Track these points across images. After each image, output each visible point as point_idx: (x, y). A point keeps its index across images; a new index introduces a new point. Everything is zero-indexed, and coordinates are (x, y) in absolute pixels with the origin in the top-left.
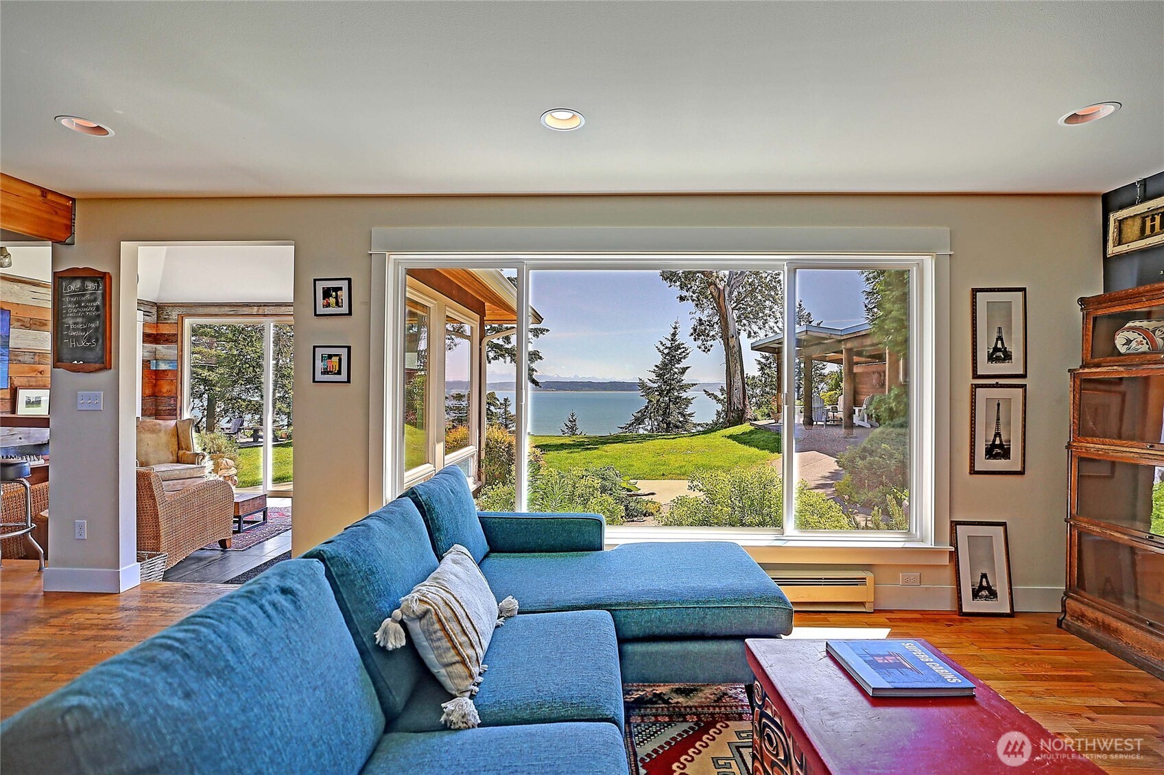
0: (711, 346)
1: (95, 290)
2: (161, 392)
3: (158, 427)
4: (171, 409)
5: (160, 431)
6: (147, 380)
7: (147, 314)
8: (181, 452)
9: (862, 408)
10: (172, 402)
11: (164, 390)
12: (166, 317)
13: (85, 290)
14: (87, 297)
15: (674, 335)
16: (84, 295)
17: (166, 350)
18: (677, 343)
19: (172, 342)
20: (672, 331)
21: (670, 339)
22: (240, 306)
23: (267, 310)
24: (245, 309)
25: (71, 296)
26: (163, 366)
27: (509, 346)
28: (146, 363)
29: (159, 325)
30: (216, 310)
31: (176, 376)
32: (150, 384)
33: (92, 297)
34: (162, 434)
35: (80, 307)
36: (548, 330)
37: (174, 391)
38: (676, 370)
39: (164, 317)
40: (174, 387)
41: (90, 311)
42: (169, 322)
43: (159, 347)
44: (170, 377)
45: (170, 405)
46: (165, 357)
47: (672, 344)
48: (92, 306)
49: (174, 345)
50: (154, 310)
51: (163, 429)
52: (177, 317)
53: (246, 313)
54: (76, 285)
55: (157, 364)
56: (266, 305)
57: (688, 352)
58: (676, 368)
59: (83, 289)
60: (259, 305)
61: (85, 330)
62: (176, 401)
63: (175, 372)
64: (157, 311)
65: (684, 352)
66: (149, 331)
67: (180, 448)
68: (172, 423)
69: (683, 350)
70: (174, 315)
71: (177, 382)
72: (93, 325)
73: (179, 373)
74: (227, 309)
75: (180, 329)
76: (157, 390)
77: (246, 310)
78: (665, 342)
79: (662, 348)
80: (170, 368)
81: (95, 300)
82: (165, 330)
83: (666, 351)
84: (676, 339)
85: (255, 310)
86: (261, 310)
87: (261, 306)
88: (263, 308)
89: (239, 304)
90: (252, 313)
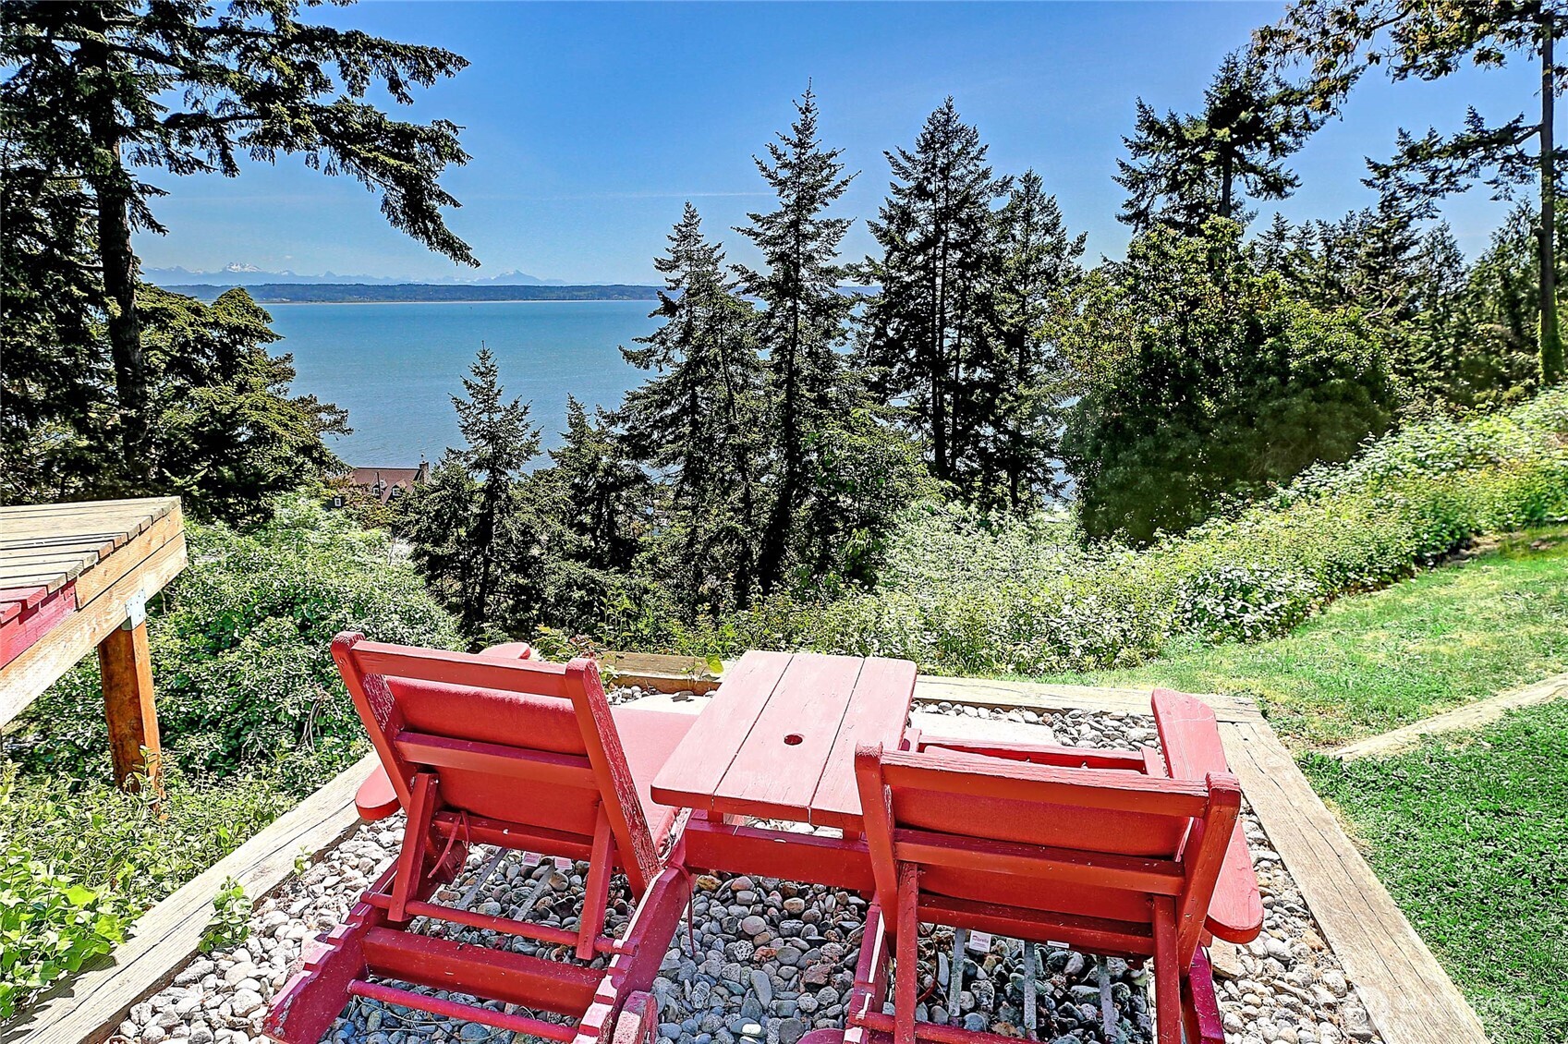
15: (805, 129)
20: (798, 118)
21: (795, 140)
47: (799, 154)
57: (836, 181)
65: (830, 178)
69: (828, 171)
78: (781, 147)
79: (772, 164)
83: (784, 174)
84: (811, 141)
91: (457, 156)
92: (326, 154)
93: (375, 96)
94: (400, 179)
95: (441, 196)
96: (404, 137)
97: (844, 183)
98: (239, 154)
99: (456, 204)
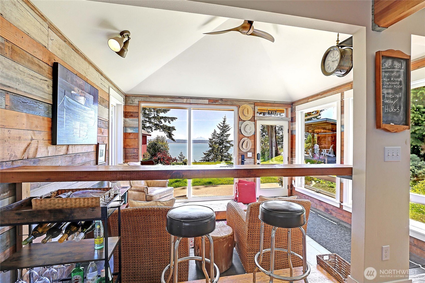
1: (399, 69)
2: (128, 145)
4: (135, 156)
9: (330, 149)
10: (136, 151)
11: (130, 144)
13: (394, 68)
14: (395, 74)
15: (224, 121)
16: (392, 72)
17: (131, 122)
18: (225, 125)
19: (135, 117)
20: (223, 120)
21: (223, 123)
22: (176, 98)
23: (192, 101)
25: (386, 72)
26: (129, 131)
27: (162, 125)
29: (127, 106)
30: (162, 100)
31: (137, 137)
33: (398, 75)
35: (390, 81)
36: (177, 118)
37: (137, 145)
38: (225, 135)
39: (130, 102)
40: (136, 143)
41: (396, 85)
42: (133, 105)
43: (127, 119)
44: (133, 137)
45: (134, 153)
46: (131, 126)
47: (223, 125)
48: (397, 81)
49: (136, 119)
52: (138, 103)
54: (389, 63)
55: (126, 130)
58: (225, 134)
59: (392, 67)
60: (187, 98)
61: (393, 99)
62: (138, 150)
63: (136, 134)
64: (126, 99)
65: (228, 128)
66: (124, 110)
69: (227, 127)
70: (136, 101)
71: (138, 140)
72: (398, 96)
74: (168, 99)
76: (126, 145)
77: (180, 101)
78: (221, 124)
79: (219, 127)
80: (134, 132)
81: (399, 77)
82: (131, 110)
83: (221, 128)
84: (225, 123)
85: (185, 101)
86: (189, 101)
87: (188, 98)
88: (190, 99)
89: (176, 97)
90: (183, 102)
91: (175, 130)
92: (161, 130)
93: (167, 124)
94: (168, 133)
95: (172, 135)
96: (169, 128)
97: (230, 129)
98: (153, 130)
99: (174, 135)
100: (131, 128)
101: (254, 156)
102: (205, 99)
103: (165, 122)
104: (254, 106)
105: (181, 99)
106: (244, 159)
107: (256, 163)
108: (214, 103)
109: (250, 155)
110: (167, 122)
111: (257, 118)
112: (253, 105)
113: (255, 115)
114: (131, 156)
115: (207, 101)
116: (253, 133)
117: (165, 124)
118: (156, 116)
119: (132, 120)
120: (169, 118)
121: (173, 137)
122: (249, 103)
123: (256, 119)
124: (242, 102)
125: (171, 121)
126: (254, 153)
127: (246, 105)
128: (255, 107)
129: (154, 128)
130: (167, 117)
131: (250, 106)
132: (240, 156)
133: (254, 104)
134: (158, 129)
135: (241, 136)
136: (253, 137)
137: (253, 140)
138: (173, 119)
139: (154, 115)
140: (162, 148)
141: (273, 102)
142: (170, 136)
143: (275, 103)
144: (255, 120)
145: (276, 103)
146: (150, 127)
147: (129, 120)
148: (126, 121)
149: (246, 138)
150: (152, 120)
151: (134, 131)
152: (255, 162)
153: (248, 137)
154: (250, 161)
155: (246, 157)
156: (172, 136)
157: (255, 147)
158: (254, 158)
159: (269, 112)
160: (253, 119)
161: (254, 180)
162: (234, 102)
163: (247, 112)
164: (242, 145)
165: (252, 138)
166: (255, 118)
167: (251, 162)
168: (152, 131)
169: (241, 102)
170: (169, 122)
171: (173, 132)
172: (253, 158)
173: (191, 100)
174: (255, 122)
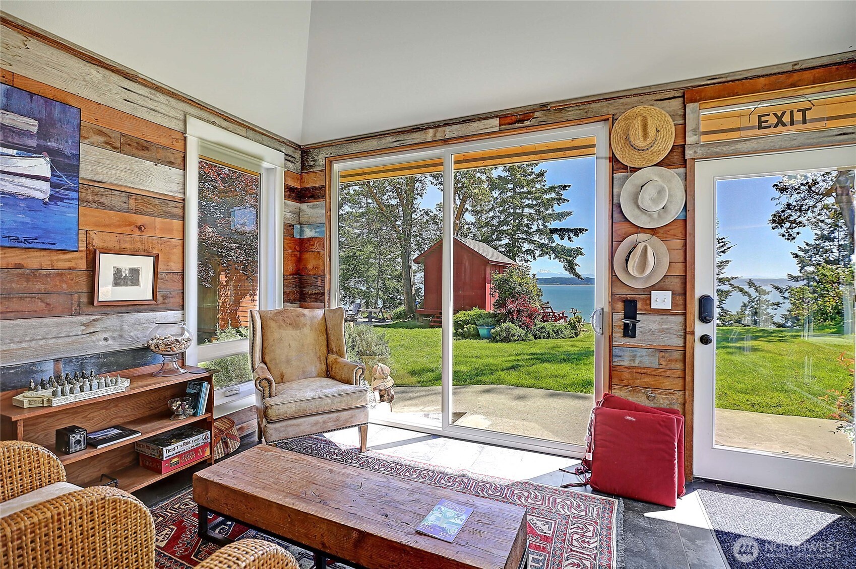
0: (798, 233)
2: (306, 268)
3: (302, 318)
4: (319, 294)
5: (305, 325)
6: (289, 251)
7: (290, 158)
8: (332, 357)
10: (319, 283)
11: (310, 266)
12: (312, 163)
17: (312, 210)
19: (318, 198)
22: (407, 132)
23: (449, 132)
24: (415, 135)
26: (309, 233)
28: (288, 228)
29: (305, 176)
30: (373, 144)
31: (323, 247)
32: (294, 258)
34: (306, 330)
36: (586, 230)
37: (322, 267)
39: (310, 163)
40: (321, 262)
42: (315, 170)
43: (304, 206)
44: (316, 248)
45: (317, 287)
46: (312, 220)
49: (320, 203)
50: (298, 155)
51: (309, 322)
52: (324, 163)
53: (417, 141)
55: (302, 231)
56: (447, 123)
60: (436, 126)
62: (323, 281)
63: (321, 240)
64: (302, 157)
66: (292, 184)
67: (329, 350)
68: (320, 313)
70: (321, 160)
71: (324, 255)
73: (328, 240)
74: (389, 139)
75: (328, 179)
76: (301, 267)
77: (418, 137)
82: (312, 182)
85: (430, 135)
86: (440, 134)
87: (439, 126)
88: (443, 129)
89: (407, 129)
90: (426, 139)
91: (582, 254)
92: (553, 256)
93: (566, 243)
94: (568, 261)
95: (576, 265)
96: (570, 250)
97: (729, 248)
98: (536, 257)
99: (579, 266)
100: (311, 225)
101: (682, 307)
102: (489, 116)
103: (562, 239)
104: (681, 106)
105: (419, 133)
106: (635, 318)
107: (693, 333)
108: (517, 125)
109: (662, 300)
110: (566, 238)
111: (695, 152)
112: (676, 104)
113: (685, 141)
114: (311, 294)
115: (496, 122)
116: (675, 211)
117: (561, 242)
118: (542, 227)
119: (313, 207)
120: (568, 230)
121: (578, 270)
122: (659, 97)
123: (689, 154)
124: (628, 100)
125: (574, 237)
126: (685, 294)
127: (641, 107)
128: (685, 109)
129: (537, 253)
130: (565, 230)
131: (663, 108)
132: (620, 306)
133: (683, 96)
134: (547, 253)
135: (622, 228)
136: (678, 230)
137: (678, 244)
138: (577, 232)
139: (538, 227)
140: (519, 289)
141: (790, 68)
142: (571, 267)
143: (797, 67)
144: (685, 161)
145: (803, 67)
146: (530, 252)
147: (308, 206)
148: (303, 210)
149: (642, 236)
150: (536, 238)
151: (316, 232)
152: (685, 329)
153: (653, 231)
154: (665, 326)
155: (646, 310)
156: (576, 267)
157: (686, 271)
158: (685, 315)
159: (763, 119)
160: (676, 157)
161: (684, 404)
162: (593, 105)
163: (640, 133)
164: (627, 261)
165: (672, 232)
166: (686, 152)
167: (667, 329)
168: (535, 259)
169: (622, 100)
170: (570, 238)
171: (578, 260)
172: (679, 314)
173: (448, 129)
174: (686, 167)
